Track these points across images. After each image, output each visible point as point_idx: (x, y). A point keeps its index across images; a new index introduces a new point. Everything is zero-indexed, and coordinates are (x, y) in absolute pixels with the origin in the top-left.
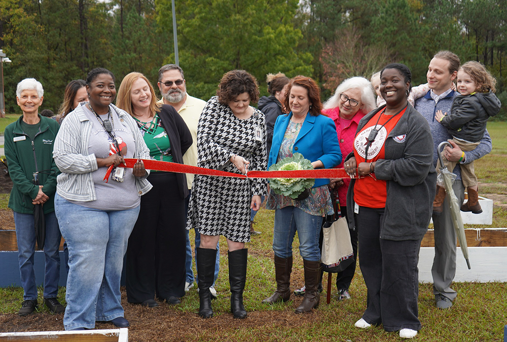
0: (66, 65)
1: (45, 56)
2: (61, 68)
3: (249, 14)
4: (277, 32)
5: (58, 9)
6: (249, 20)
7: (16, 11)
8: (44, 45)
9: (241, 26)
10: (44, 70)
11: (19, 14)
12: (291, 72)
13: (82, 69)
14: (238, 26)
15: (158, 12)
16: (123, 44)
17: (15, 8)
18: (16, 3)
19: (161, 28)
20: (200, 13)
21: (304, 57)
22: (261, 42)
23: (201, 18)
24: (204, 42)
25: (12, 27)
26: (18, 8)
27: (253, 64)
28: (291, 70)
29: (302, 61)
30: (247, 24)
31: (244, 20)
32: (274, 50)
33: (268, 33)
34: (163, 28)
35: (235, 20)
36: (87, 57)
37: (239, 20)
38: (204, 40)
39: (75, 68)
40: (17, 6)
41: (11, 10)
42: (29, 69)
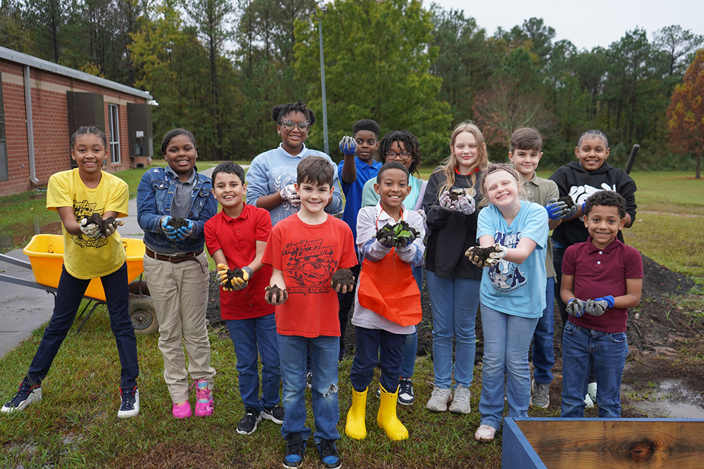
0: (198, 111)
1: (177, 102)
2: (194, 114)
3: (394, 61)
4: (421, 80)
5: (190, 57)
6: (394, 67)
7: (150, 57)
8: (177, 92)
9: (386, 73)
10: (176, 116)
11: (152, 60)
12: (430, 120)
13: (212, 115)
14: (382, 73)
15: (297, 59)
16: (255, 92)
17: (149, 55)
18: (149, 50)
19: (299, 75)
20: (343, 59)
21: (442, 106)
22: (404, 90)
23: (344, 65)
24: (343, 90)
25: (144, 73)
26: (152, 54)
27: (393, 112)
28: (430, 119)
29: (440, 110)
30: (391, 71)
31: (389, 67)
32: (418, 98)
33: (413, 81)
34: (301, 75)
35: (380, 67)
36: (217, 104)
37: (384, 67)
38: (343, 87)
39: (206, 114)
40: (150, 52)
41: (145, 56)
42: (162, 116)
